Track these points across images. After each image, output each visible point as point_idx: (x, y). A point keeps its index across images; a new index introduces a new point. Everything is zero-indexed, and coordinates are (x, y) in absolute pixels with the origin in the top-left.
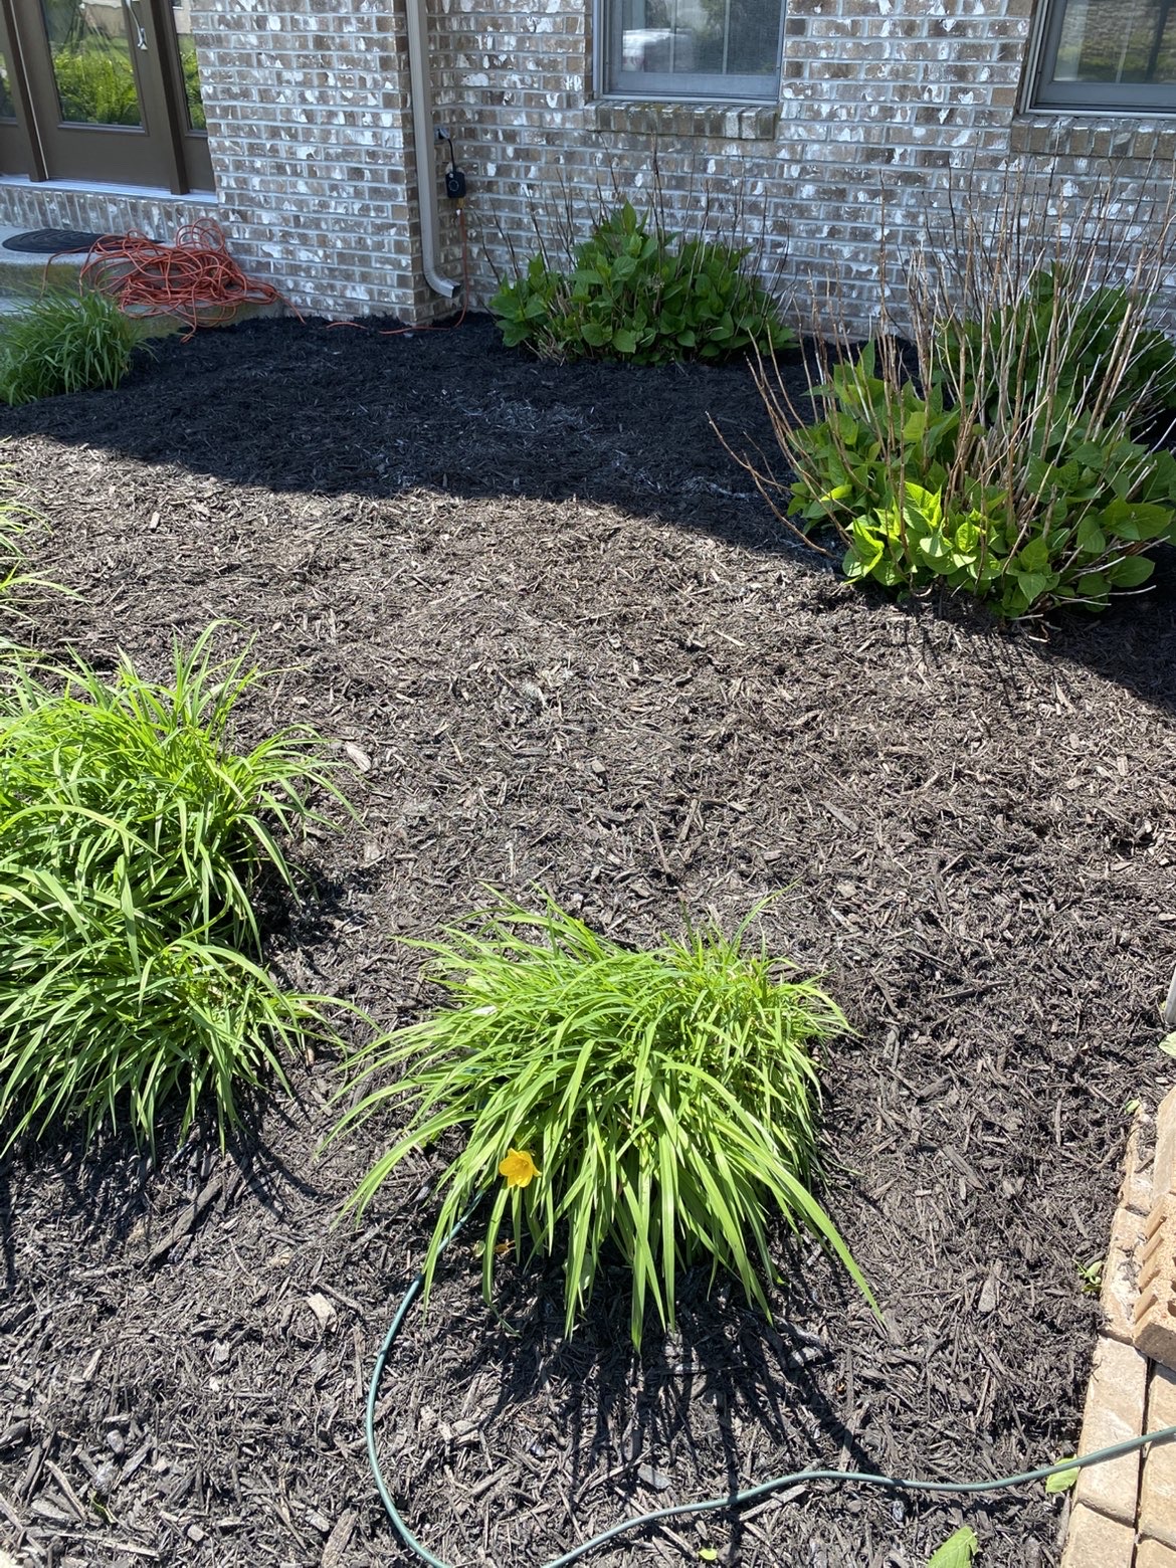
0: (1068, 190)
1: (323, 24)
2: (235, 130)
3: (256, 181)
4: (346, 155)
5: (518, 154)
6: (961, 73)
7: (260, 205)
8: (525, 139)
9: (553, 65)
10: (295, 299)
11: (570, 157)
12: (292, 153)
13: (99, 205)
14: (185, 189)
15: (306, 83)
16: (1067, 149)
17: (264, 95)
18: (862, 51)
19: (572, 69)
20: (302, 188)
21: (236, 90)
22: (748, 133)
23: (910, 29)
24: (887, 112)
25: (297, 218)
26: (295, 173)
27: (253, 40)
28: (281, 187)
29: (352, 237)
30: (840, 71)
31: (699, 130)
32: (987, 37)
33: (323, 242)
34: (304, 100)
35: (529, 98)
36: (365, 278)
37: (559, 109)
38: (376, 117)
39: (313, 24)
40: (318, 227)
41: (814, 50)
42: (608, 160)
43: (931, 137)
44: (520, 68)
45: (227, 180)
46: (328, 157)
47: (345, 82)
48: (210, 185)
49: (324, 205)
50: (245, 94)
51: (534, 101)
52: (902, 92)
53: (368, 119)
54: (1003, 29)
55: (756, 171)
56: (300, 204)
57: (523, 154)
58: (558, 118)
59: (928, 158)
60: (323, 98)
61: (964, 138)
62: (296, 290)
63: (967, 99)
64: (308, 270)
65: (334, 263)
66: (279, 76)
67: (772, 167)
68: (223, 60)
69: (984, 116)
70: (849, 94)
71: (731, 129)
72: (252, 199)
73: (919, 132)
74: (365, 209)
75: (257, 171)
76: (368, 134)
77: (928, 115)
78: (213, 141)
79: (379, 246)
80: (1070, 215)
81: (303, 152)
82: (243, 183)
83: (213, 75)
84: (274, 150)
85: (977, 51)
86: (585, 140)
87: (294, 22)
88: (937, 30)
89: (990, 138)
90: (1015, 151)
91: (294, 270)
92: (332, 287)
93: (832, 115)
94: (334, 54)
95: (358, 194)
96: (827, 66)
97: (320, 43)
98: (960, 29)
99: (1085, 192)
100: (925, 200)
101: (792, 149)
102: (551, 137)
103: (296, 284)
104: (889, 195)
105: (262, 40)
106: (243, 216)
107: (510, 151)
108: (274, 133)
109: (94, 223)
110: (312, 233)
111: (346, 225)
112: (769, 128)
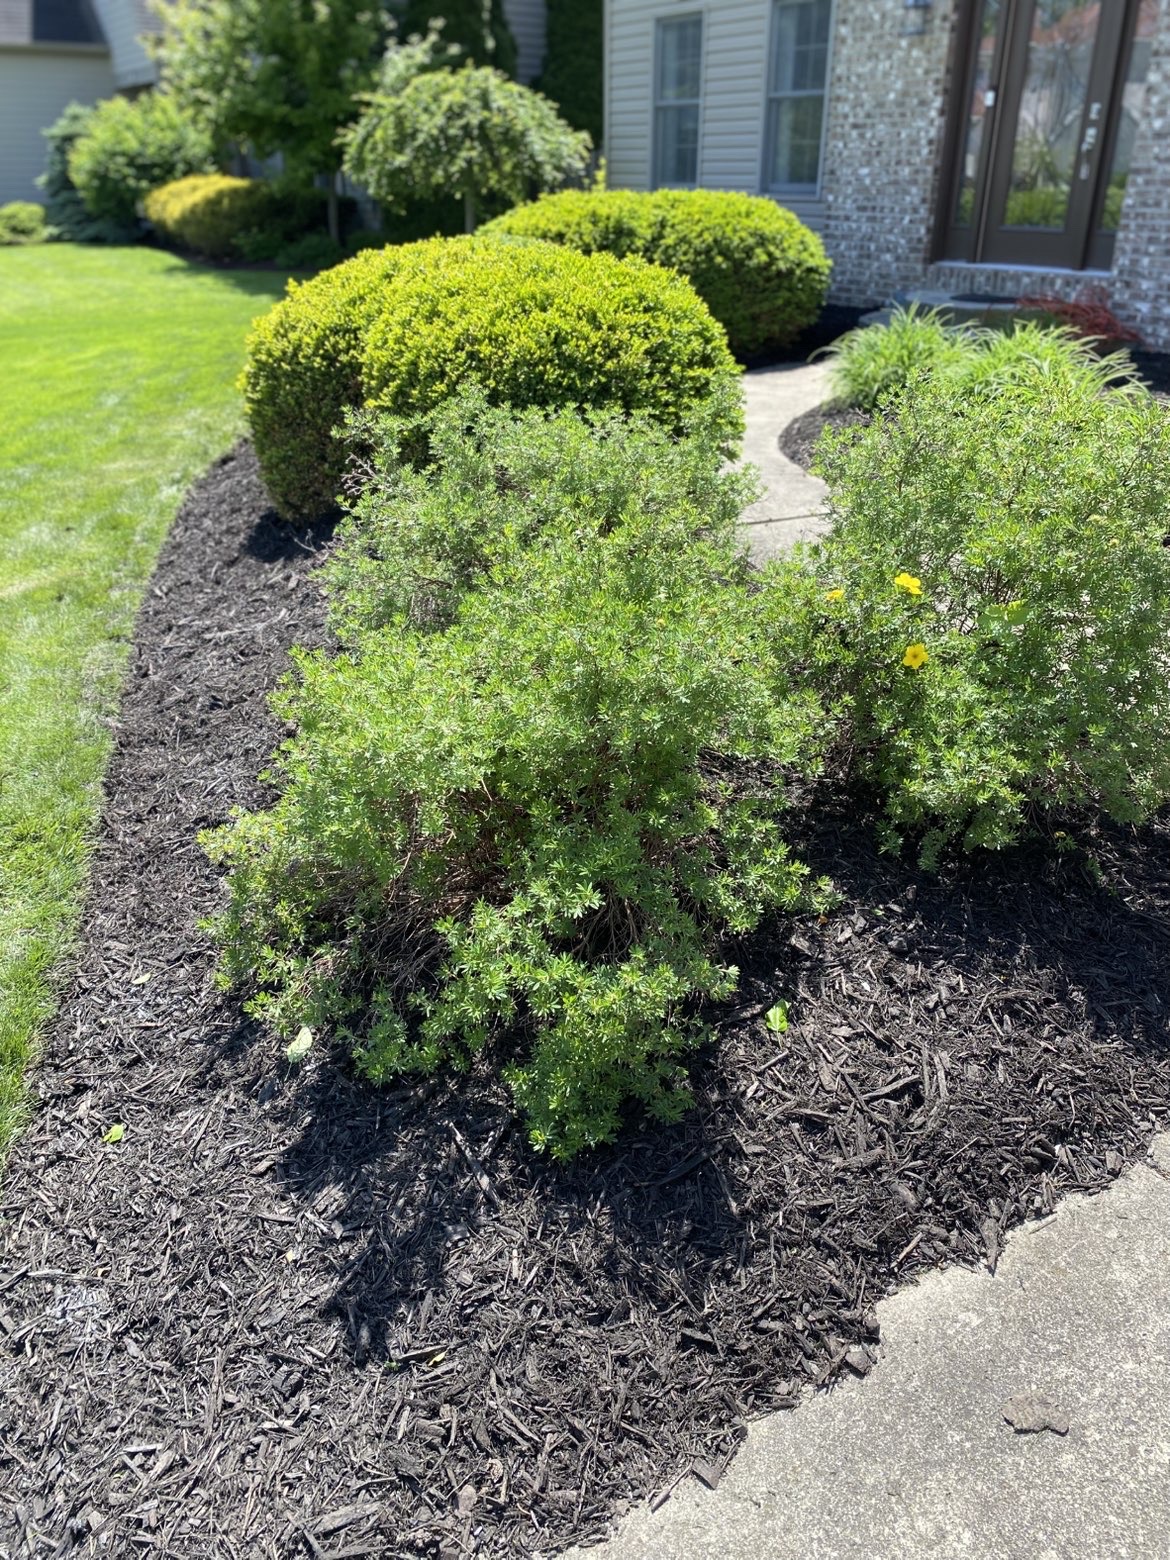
2: (1141, 228)
3: (1146, 261)
7: (1144, 277)
10: (1150, 340)
13: (1017, 278)
14: (1083, 266)
21: (1150, 201)
45: (1123, 261)
48: (1106, 265)
50: (1158, 204)
62: (1154, 334)
68: (1147, 183)
72: (1139, 273)
75: (1149, 254)
78: (1121, 235)
82: (1134, 262)
91: (1157, 320)
103: (1155, 330)
106: (1128, 284)
109: (1010, 288)
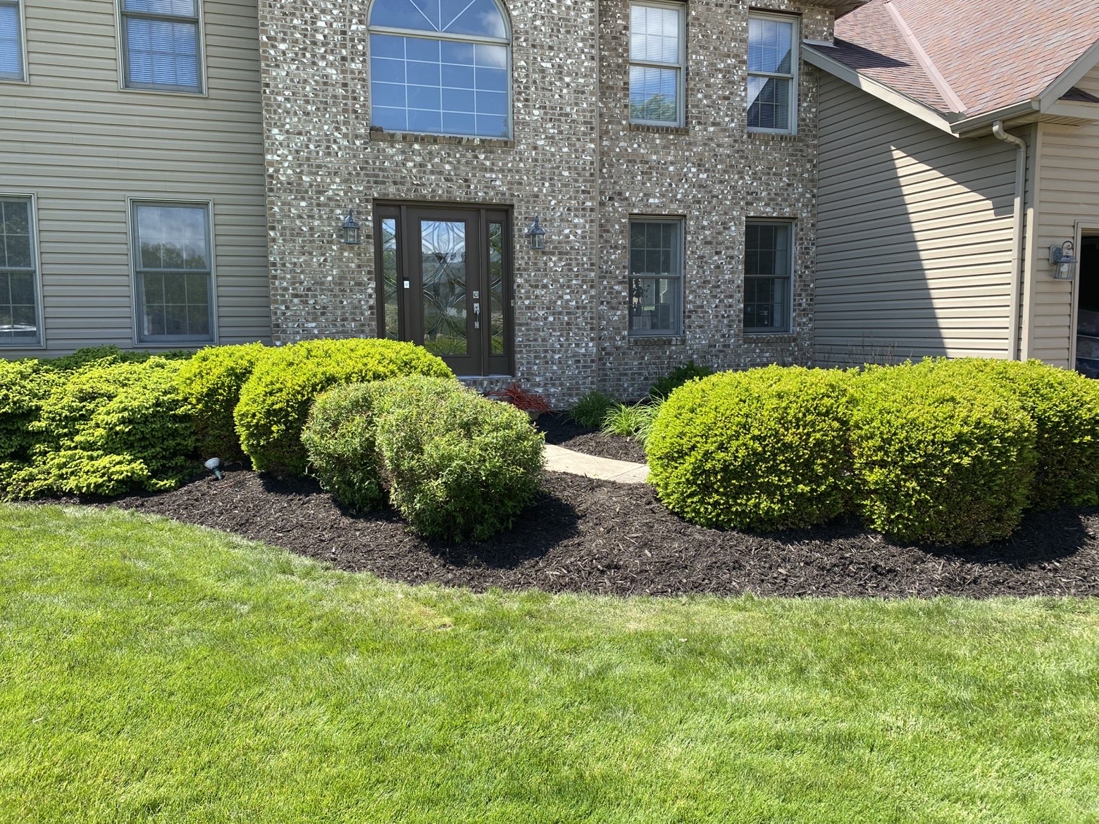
0: (757, 351)
1: (570, 319)
2: (529, 352)
3: (535, 368)
4: (574, 356)
5: (606, 354)
6: (730, 326)
7: (536, 375)
8: (609, 350)
9: (618, 328)
11: (624, 354)
12: (552, 357)
15: (562, 335)
16: (756, 341)
17: (544, 340)
18: (705, 322)
19: (624, 329)
20: (555, 368)
21: (531, 339)
22: (679, 343)
23: (717, 317)
24: (713, 336)
25: (551, 378)
26: (553, 363)
27: (542, 324)
28: (546, 369)
29: (574, 381)
30: (701, 327)
31: (665, 343)
32: (735, 318)
33: (561, 385)
34: (559, 340)
35: (610, 338)
36: (577, 394)
37: (620, 340)
38: (587, 344)
39: (566, 318)
40: (560, 380)
41: (694, 322)
42: (636, 353)
43: (725, 341)
44: (607, 329)
45: (522, 369)
46: (567, 357)
47: (576, 334)
48: (513, 372)
49: (563, 372)
50: (536, 340)
51: (612, 339)
52: (716, 331)
53: (584, 345)
54: (738, 316)
55: (681, 353)
56: (553, 373)
57: (608, 354)
58: (620, 343)
59: (725, 346)
60: (567, 340)
61: (732, 341)
62: (549, 403)
63: (732, 332)
64: (553, 396)
65: (565, 391)
66: (551, 333)
67: (685, 351)
69: (736, 335)
70: (703, 332)
71: (674, 343)
72: (533, 374)
73: (722, 340)
74: (580, 372)
75: (537, 364)
76: (583, 349)
77: (723, 336)
78: (518, 356)
79: (584, 383)
80: (758, 357)
81: (557, 357)
82: (529, 369)
83: (523, 335)
84: (545, 357)
85: (733, 321)
86: (628, 349)
87: (559, 318)
88: (723, 316)
89: (738, 340)
90: (745, 343)
91: (548, 396)
92: (563, 399)
93: (700, 337)
94: (573, 327)
95: (578, 367)
96: (697, 326)
97: (568, 324)
98: (728, 316)
99: (762, 351)
100: (725, 357)
101: (690, 346)
102: (617, 348)
103: (548, 400)
104: (716, 356)
105: (545, 324)
106: (528, 380)
107: (603, 353)
108: (546, 351)
110: (557, 382)
111: (571, 378)
112: (684, 342)
